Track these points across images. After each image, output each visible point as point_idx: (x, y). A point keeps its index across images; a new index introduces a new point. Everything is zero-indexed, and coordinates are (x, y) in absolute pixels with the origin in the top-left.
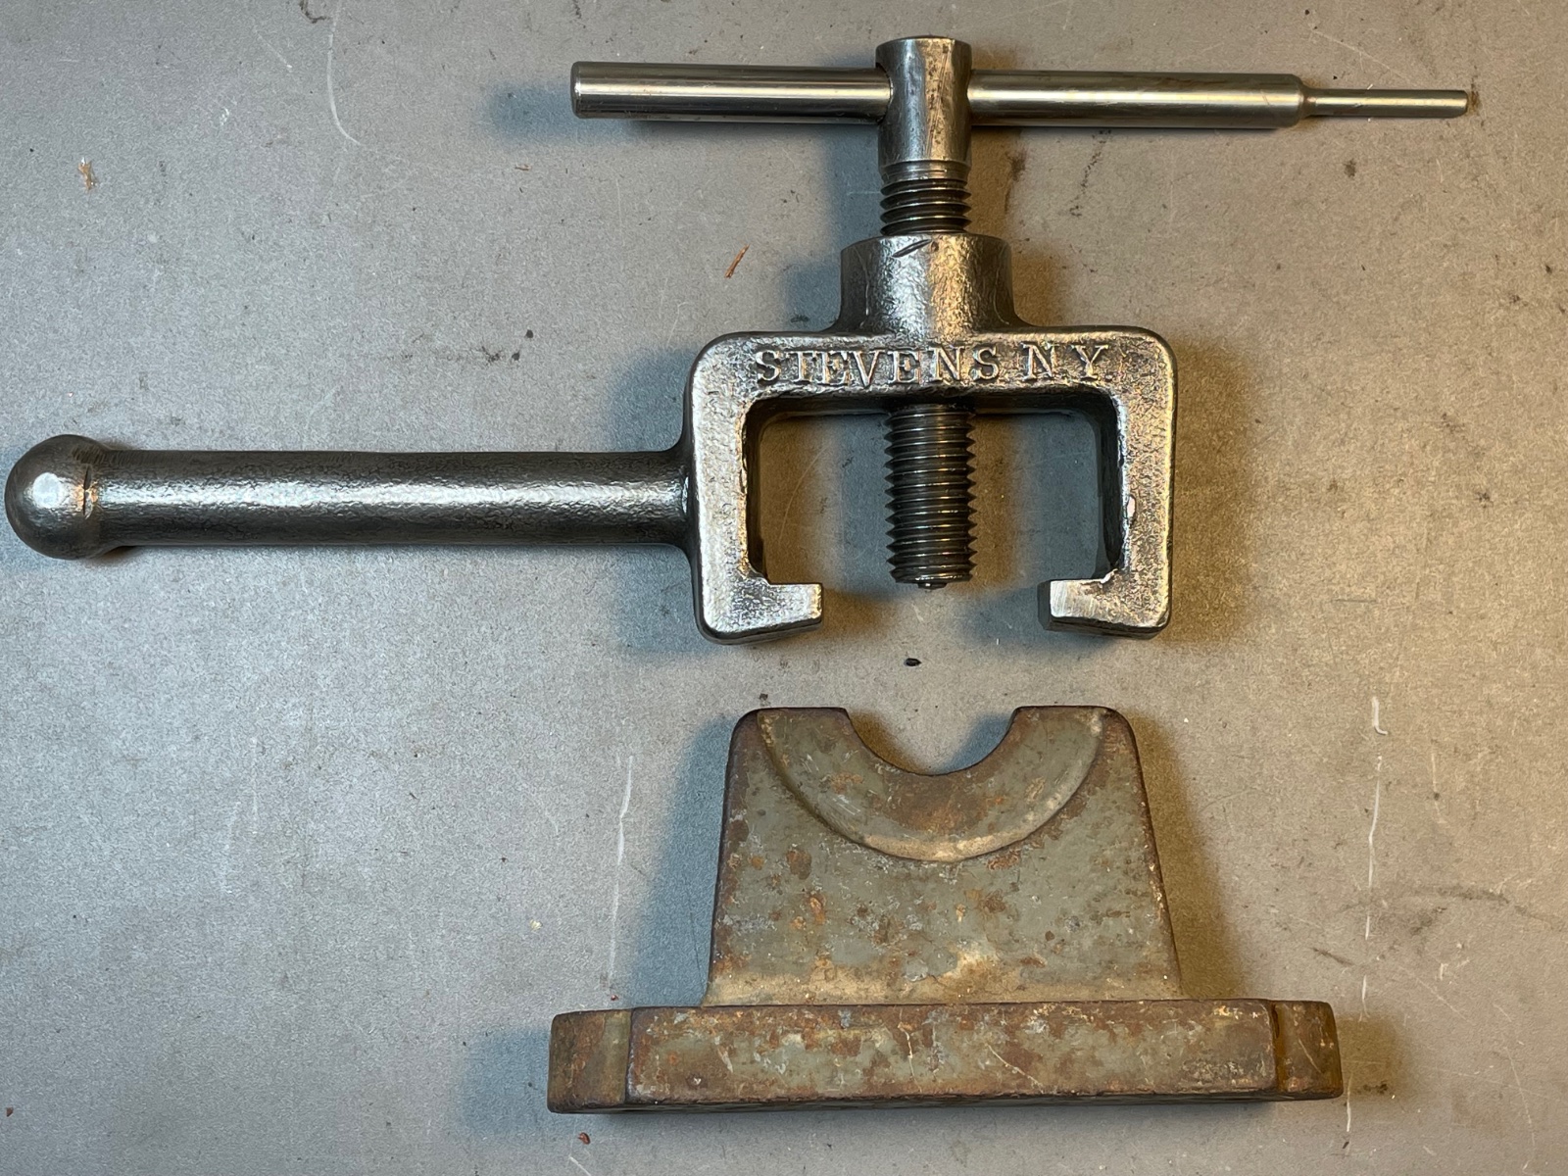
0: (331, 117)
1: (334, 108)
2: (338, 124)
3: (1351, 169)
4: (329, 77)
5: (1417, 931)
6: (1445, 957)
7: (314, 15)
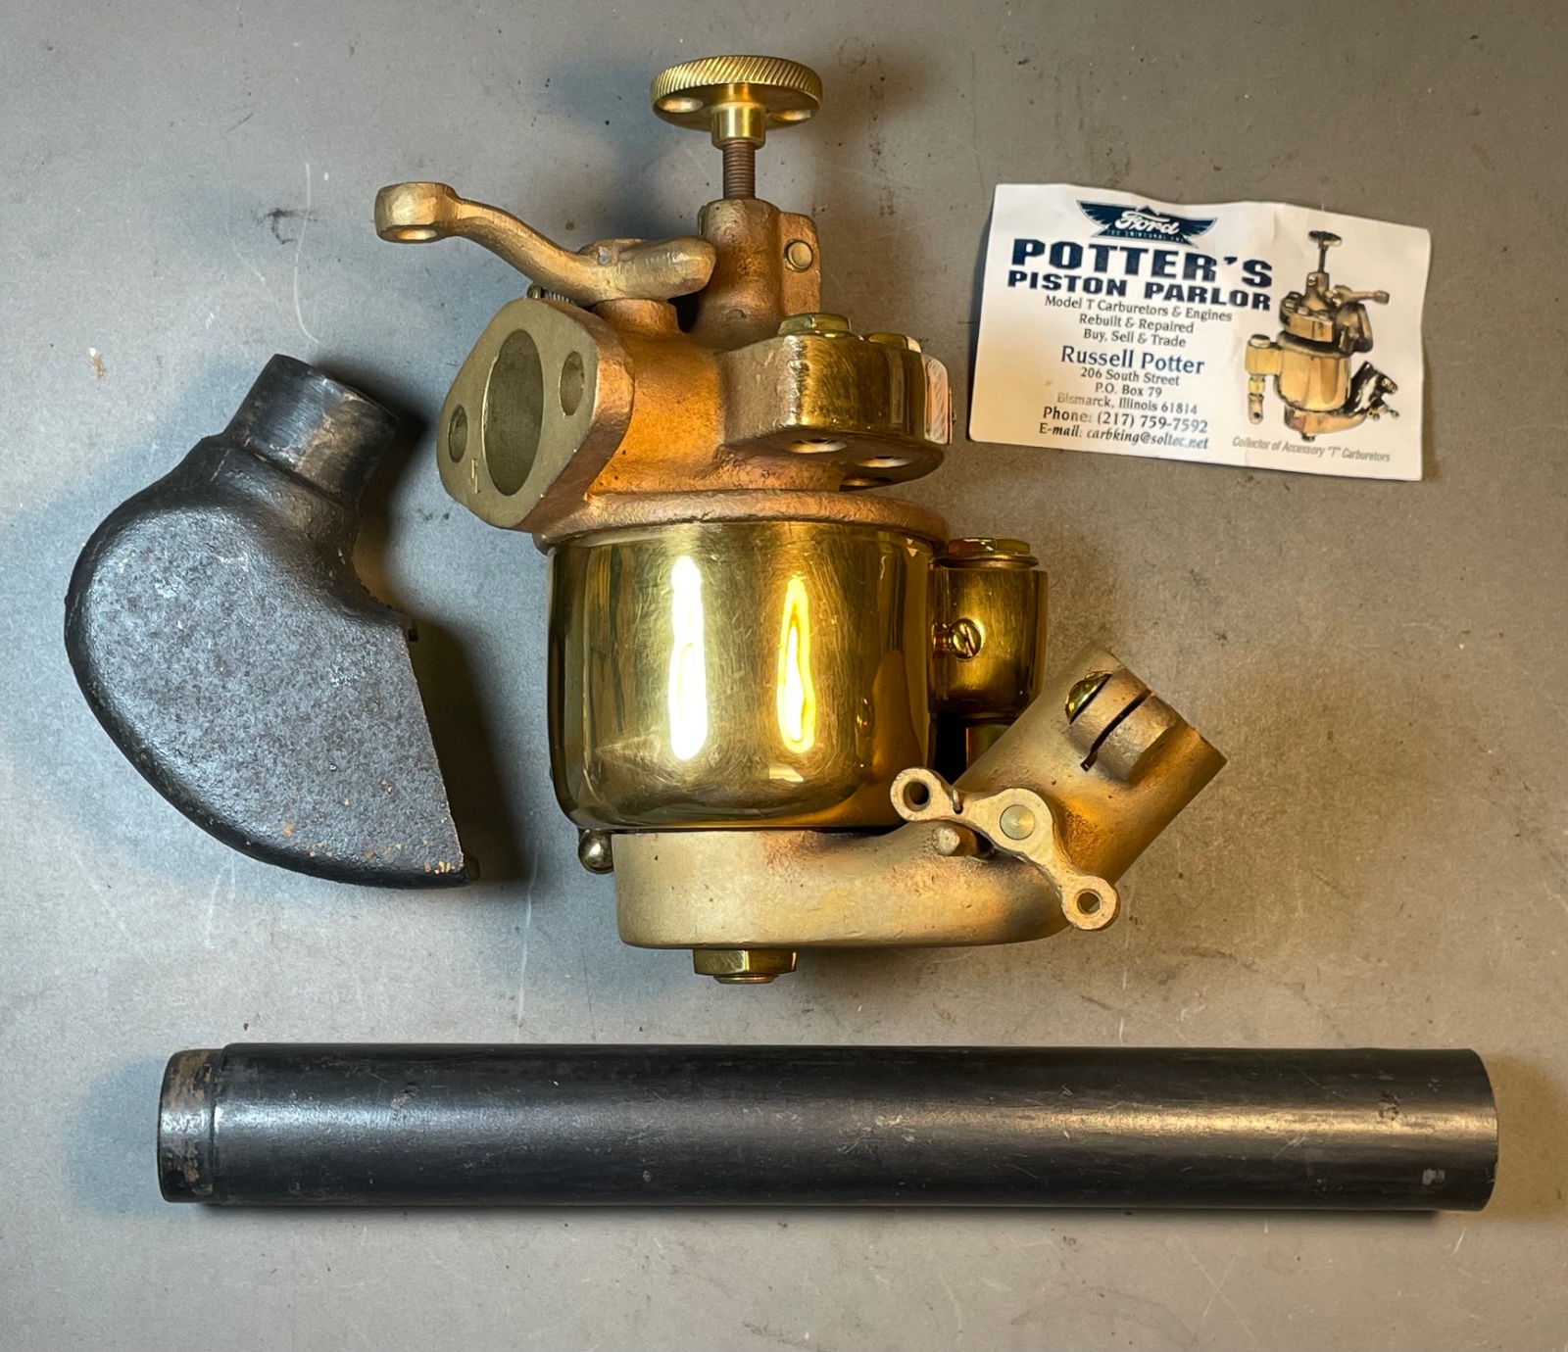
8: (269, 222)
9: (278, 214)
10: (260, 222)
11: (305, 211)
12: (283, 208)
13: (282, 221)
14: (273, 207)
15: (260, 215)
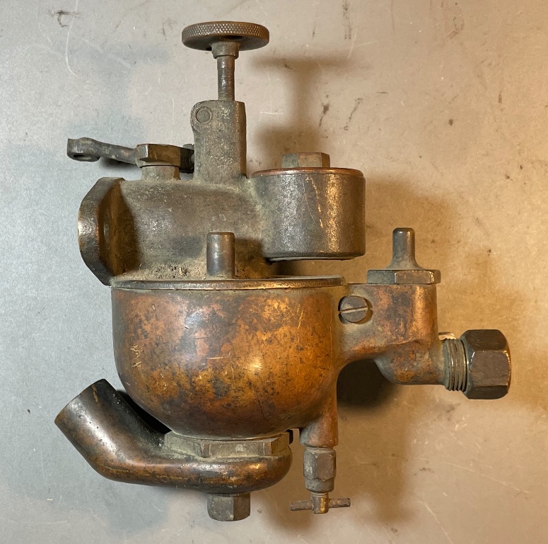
0: (66, 63)
1: (67, 61)
2: (68, 67)
3: (451, 122)
4: (66, 49)
5: (449, 411)
6: (458, 422)
7: (63, 24)
8: (56, 17)
9: (61, 13)
10: (53, 16)
11: (74, 13)
12: (64, 10)
13: (63, 16)
14: (59, 9)
15: (53, 12)
